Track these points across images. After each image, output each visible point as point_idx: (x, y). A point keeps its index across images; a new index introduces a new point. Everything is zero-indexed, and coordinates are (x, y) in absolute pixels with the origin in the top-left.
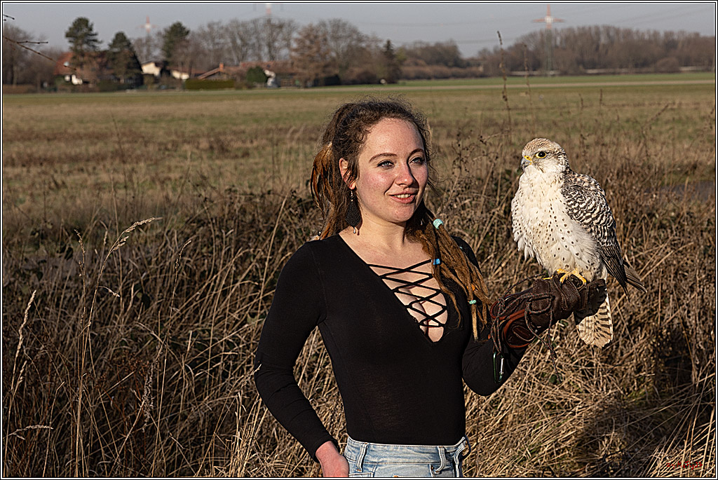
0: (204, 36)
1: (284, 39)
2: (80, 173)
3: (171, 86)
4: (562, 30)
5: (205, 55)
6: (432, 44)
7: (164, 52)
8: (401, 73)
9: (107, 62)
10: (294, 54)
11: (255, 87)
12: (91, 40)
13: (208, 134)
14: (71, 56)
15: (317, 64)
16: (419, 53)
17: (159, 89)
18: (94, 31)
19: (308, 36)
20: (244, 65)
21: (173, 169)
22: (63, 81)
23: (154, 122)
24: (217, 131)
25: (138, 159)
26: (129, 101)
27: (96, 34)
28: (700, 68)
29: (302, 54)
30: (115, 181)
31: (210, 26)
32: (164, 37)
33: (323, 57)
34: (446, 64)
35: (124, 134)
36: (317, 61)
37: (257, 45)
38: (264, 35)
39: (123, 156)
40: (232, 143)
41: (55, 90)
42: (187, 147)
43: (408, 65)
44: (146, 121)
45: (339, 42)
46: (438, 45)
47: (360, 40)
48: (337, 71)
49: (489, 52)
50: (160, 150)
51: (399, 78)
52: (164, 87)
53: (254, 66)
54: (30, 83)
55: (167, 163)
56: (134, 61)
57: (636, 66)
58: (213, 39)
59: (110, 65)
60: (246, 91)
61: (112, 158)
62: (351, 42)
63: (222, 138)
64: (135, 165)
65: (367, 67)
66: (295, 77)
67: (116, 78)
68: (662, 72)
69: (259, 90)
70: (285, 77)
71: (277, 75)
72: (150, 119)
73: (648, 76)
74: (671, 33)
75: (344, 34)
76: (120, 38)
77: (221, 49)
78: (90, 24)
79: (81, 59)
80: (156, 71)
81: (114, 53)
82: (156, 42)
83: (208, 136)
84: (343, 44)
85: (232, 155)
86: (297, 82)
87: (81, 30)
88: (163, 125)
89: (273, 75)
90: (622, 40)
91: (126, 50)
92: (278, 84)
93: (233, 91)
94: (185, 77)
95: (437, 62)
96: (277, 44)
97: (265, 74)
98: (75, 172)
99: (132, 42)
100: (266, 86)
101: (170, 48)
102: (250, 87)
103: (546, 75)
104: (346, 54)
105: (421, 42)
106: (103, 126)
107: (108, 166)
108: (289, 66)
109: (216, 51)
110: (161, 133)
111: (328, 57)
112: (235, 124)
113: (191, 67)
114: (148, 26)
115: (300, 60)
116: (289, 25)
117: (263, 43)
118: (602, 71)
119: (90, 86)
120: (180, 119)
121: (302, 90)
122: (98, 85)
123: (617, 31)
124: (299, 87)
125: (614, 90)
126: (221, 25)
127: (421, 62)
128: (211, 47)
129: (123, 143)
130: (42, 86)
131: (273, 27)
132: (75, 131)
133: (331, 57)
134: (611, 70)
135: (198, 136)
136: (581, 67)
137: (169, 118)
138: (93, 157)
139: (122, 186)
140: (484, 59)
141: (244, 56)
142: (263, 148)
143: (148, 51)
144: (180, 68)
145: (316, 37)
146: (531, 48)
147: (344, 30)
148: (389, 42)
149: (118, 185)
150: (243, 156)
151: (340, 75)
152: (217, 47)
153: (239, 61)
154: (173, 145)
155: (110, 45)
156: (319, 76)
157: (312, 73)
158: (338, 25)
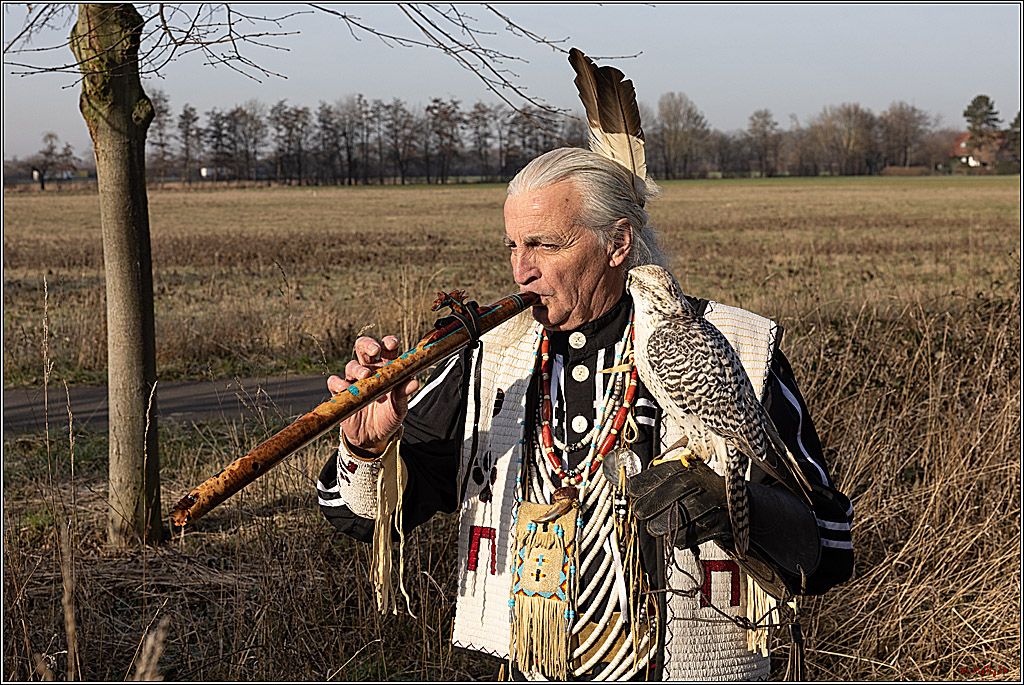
9: (1008, 144)
12: (991, 120)
14: (969, 136)
18: (995, 110)
22: (959, 163)
27: (996, 113)
41: (950, 172)
54: (925, 164)
59: (1010, 147)
78: (990, 101)
79: (980, 140)
81: (1016, 133)
87: (980, 109)
119: (988, 168)
122: (996, 167)
130: (936, 168)
155: (1011, 125)
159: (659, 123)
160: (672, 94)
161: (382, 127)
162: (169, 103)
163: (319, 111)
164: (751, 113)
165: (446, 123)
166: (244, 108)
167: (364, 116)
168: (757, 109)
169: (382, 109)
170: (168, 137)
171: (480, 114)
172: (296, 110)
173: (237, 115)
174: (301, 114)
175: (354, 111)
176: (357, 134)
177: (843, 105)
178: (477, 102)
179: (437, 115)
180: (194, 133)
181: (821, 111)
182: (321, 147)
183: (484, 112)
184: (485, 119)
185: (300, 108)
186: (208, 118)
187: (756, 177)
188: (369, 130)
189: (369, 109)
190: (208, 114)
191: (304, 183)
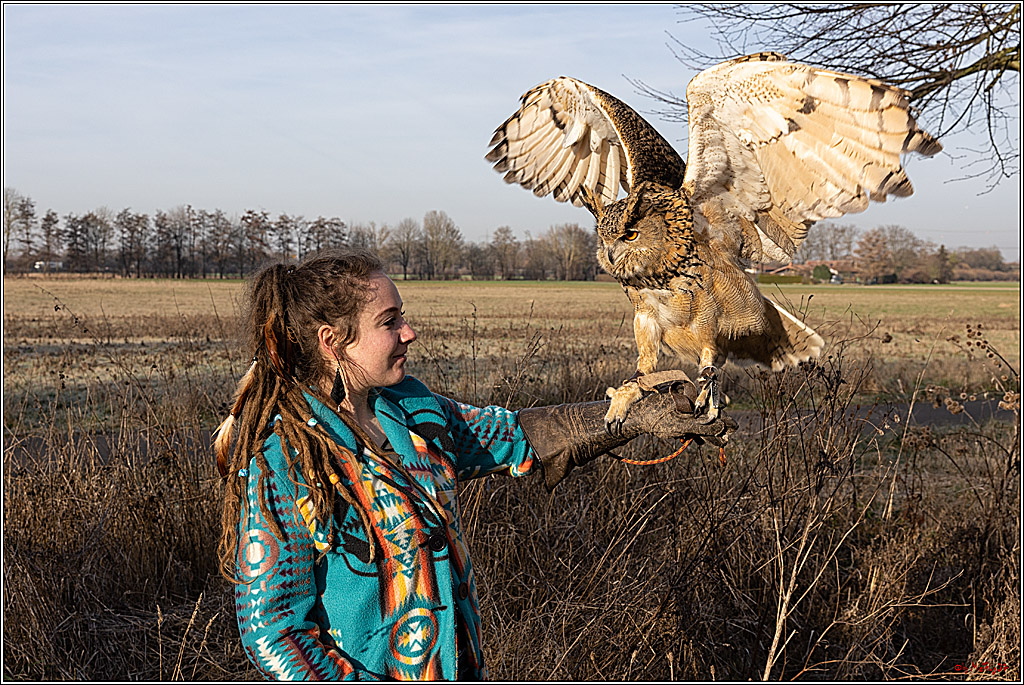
1: (845, 242)
6: (976, 250)
8: (953, 274)
10: (855, 255)
11: (820, 282)
15: (877, 264)
16: (963, 257)
19: (869, 240)
20: (809, 264)
29: (863, 255)
33: (883, 258)
34: (989, 268)
36: (878, 262)
37: (821, 246)
38: (828, 238)
45: (896, 245)
46: (981, 250)
47: (915, 244)
48: (892, 271)
51: (950, 280)
53: (819, 265)
60: (812, 286)
62: (907, 245)
65: (921, 269)
66: (857, 275)
69: (824, 284)
70: (847, 275)
71: (839, 272)
75: (900, 239)
84: (899, 248)
86: (858, 280)
89: (836, 272)
92: (841, 281)
93: (798, 285)
95: (980, 266)
96: (838, 246)
97: (829, 272)
100: (831, 282)
102: (815, 283)
104: (901, 256)
105: (965, 248)
108: (850, 265)
111: (886, 258)
115: (861, 261)
116: (851, 230)
117: (825, 244)
121: (863, 286)
124: (860, 284)
131: (836, 230)
133: (889, 259)
141: (809, 256)
145: (877, 240)
147: (902, 236)
148: (943, 247)
151: (897, 275)
153: (805, 260)
157: (872, 271)
158: (895, 231)
159: (423, 234)
160: (435, 212)
161: (205, 232)
162: (35, 208)
163: (156, 218)
164: (496, 229)
165: (256, 230)
166: (95, 214)
167: (192, 223)
168: (499, 226)
169: (206, 217)
170: (33, 236)
171: (284, 224)
172: (137, 217)
173: (90, 219)
174: (142, 220)
175: (183, 218)
176: (186, 238)
177: (566, 225)
178: (282, 214)
179: (250, 224)
180: (54, 233)
181: (549, 229)
182: (157, 248)
183: (287, 222)
184: (287, 228)
185: (141, 215)
186: (66, 221)
187: (498, 280)
188: (195, 235)
189: (196, 217)
190: (66, 218)
191: (142, 277)
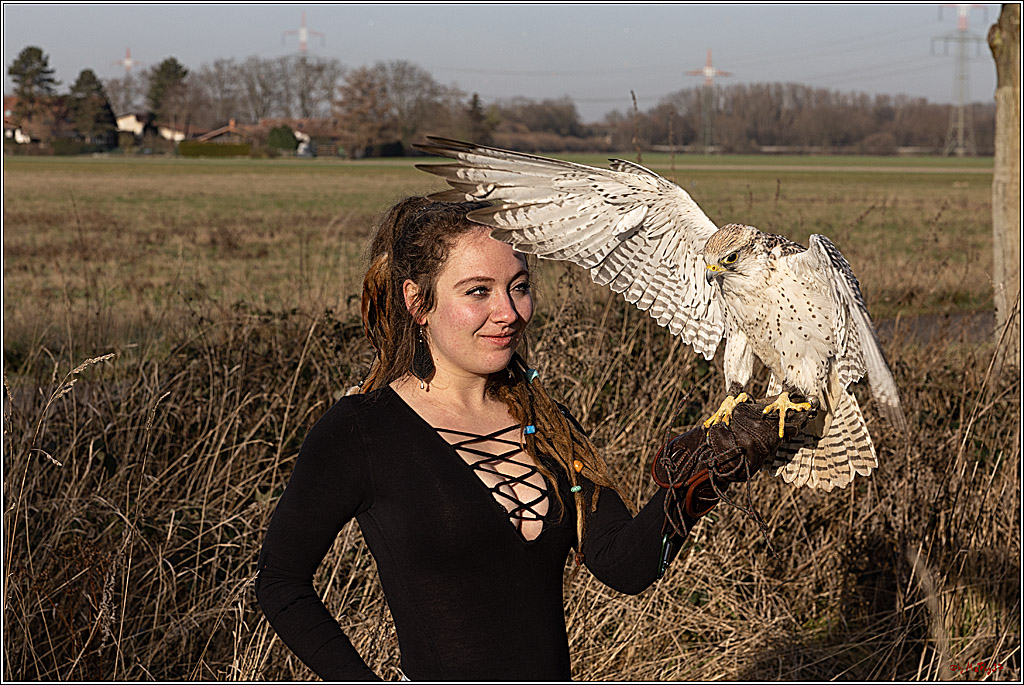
0: (208, 78)
1: (325, 88)
2: (23, 272)
3: (158, 150)
4: (728, 88)
5: (210, 107)
6: (539, 102)
7: (151, 100)
9: (67, 111)
10: (337, 109)
11: (279, 155)
12: (45, 80)
13: (210, 221)
14: (14, 102)
15: (370, 125)
16: (519, 113)
17: (140, 153)
18: (50, 67)
19: (358, 85)
20: (264, 123)
21: (156, 271)
23: (132, 202)
24: (222, 217)
25: (106, 256)
26: (97, 170)
27: (52, 72)
28: (926, 150)
29: (349, 110)
30: (72, 286)
31: (217, 65)
32: (151, 79)
33: (380, 115)
34: (558, 131)
35: (88, 218)
36: (372, 121)
37: (284, 95)
38: (295, 80)
39: (85, 249)
40: (244, 237)
42: (177, 240)
43: (503, 131)
44: (120, 199)
45: (404, 93)
46: (548, 103)
47: (434, 92)
48: (399, 137)
49: (621, 117)
50: (139, 242)
52: (147, 151)
53: (279, 125)
55: (148, 262)
56: (107, 112)
57: (834, 143)
58: (221, 84)
59: (71, 116)
60: (266, 161)
61: (69, 252)
62: (420, 94)
63: (230, 228)
64: (102, 264)
65: (443, 132)
66: (339, 143)
67: (78, 136)
68: (870, 154)
69: (285, 160)
70: (323, 142)
71: (312, 138)
72: (126, 196)
73: (850, 159)
74: (886, 98)
75: (410, 83)
76: (87, 78)
77: (233, 99)
78: (44, 55)
79: (30, 107)
80: (138, 128)
81: (78, 100)
82: (139, 85)
83: (210, 225)
84: (409, 98)
85: (242, 253)
86: (341, 151)
87: (30, 65)
88: (145, 206)
89: (306, 138)
90: (814, 105)
91: (95, 95)
92: (313, 152)
93: (247, 160)
94: (179, 137)
95: (545, 128)
96: (313, 94)
97: (294, 137)
98: (15, 271)
99: (104, 84)
100: (296, 155)
101: (158, 94)
102: (272, 155)
103: (702, 153)
104: (413, 112)
105: (522, 99)
106: (58, 205)
107: (63, 264)
108: (330, 126)
109: (227, 100)
110: (141, 218)
111: (386, 115)
112: (249, 209)
113: (187, 123)
114: (128, 63)
115: (346, 119)
116: (333, 67)
117: (293, 92)
118: (783, 149)
119: (42, 146)
120: (169, 198)
121: (348, 162)
122: (52, 144)
123: (808, 92)
124: (343, 157)
125: (800, 177)
126: (233, 65)
127: (522, 127)
128: (218, 95)
129: (86, 231)
131: (309, 67)
132: (17, 211)
133: (391, 115)
134: (797, 148)
135: (195, 224)
136: (753, 142)
137: (154, 196)
138: (42, 250)
139: (82, 294)
140: (614, 125)
141: (266, 110)
142: (289, 245)
143: (127, 97)
144: (172, 124)
145: (371, 86)
146: (682, 112)
147: (412, 78)
148: (476, 97)
149: (76, 292)
150: (259, 256)
151: (404, 143)
152: (226, 96)
153: (258, 116)
154: (158, 237)
155: (72, 88)
156: (373, 143)
157: (364, 137)
158: (403, 70)
